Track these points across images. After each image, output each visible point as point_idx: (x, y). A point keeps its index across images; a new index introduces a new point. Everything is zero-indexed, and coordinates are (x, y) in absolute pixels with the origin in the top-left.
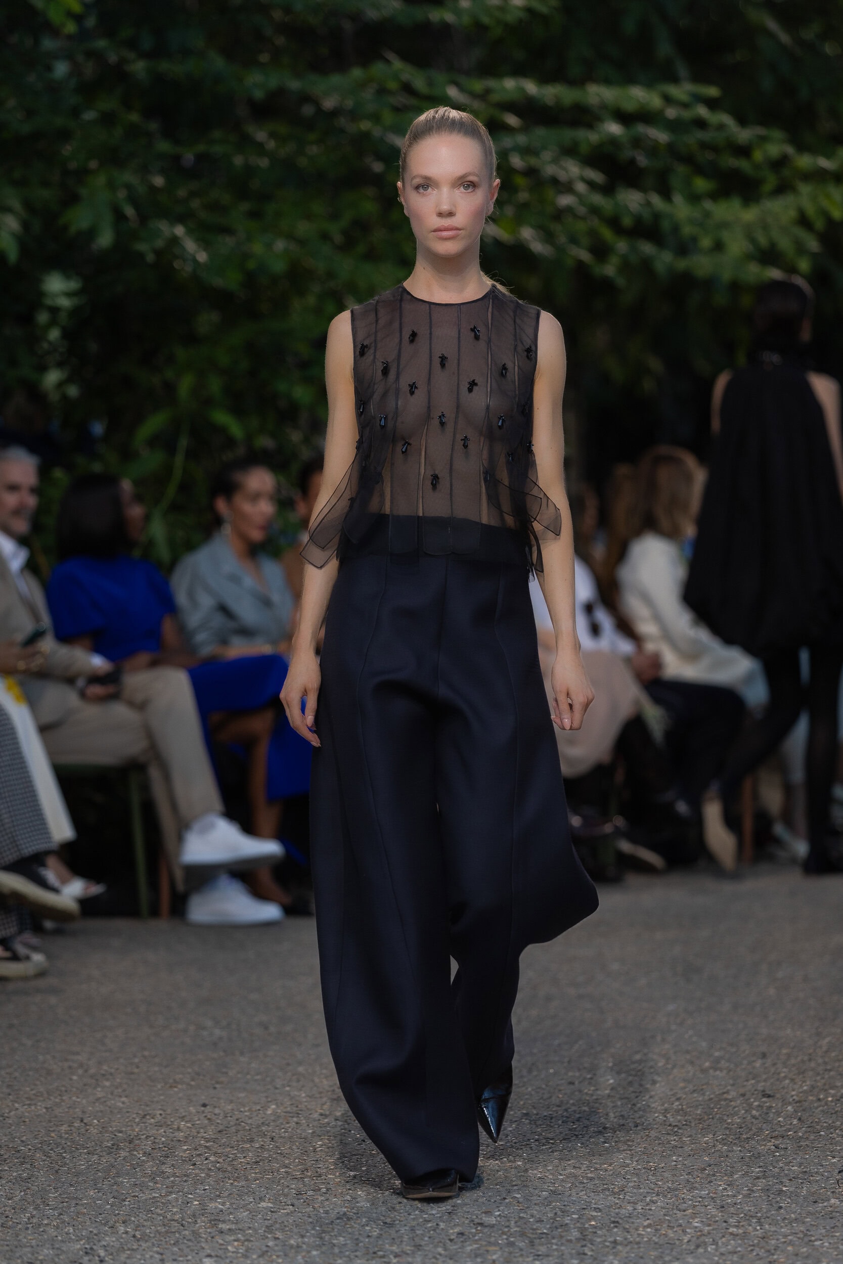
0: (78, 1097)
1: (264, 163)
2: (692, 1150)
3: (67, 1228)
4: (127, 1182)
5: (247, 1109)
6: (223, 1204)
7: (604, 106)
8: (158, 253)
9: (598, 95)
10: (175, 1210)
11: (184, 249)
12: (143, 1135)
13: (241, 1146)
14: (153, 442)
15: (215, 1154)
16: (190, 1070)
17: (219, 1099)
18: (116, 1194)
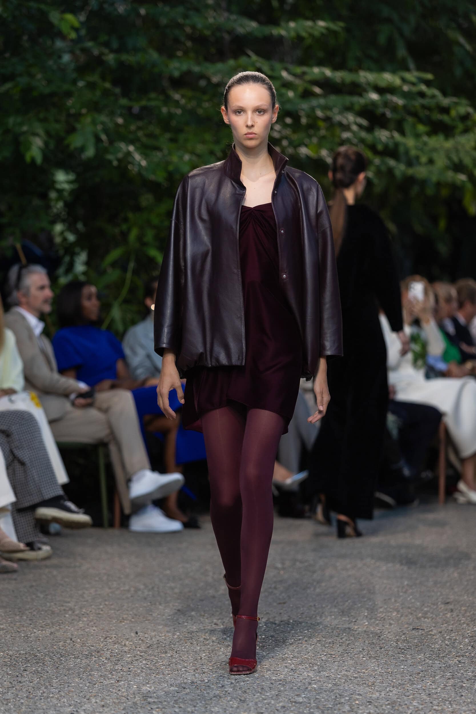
0: (69, 627)
1: (179, 112)
2: (412, 663)
3: (64, 699)
4: (97, 675)
5: (163, 635)
6: (150, 687)
7: (368, 84)
8: (119, 160)
9: (365, 77)
10: (123, 690)
11: (134, 158)
12: (105, 648)
13: (160, 656)
14: (114, 265)
15: (146, 659)
16: (131, 613)
17: (148, 629)
18: (90, 681)
